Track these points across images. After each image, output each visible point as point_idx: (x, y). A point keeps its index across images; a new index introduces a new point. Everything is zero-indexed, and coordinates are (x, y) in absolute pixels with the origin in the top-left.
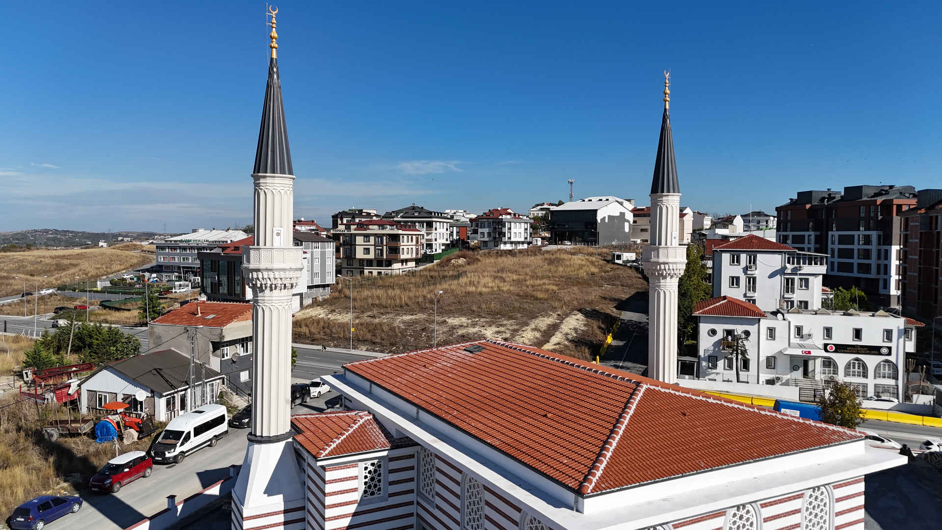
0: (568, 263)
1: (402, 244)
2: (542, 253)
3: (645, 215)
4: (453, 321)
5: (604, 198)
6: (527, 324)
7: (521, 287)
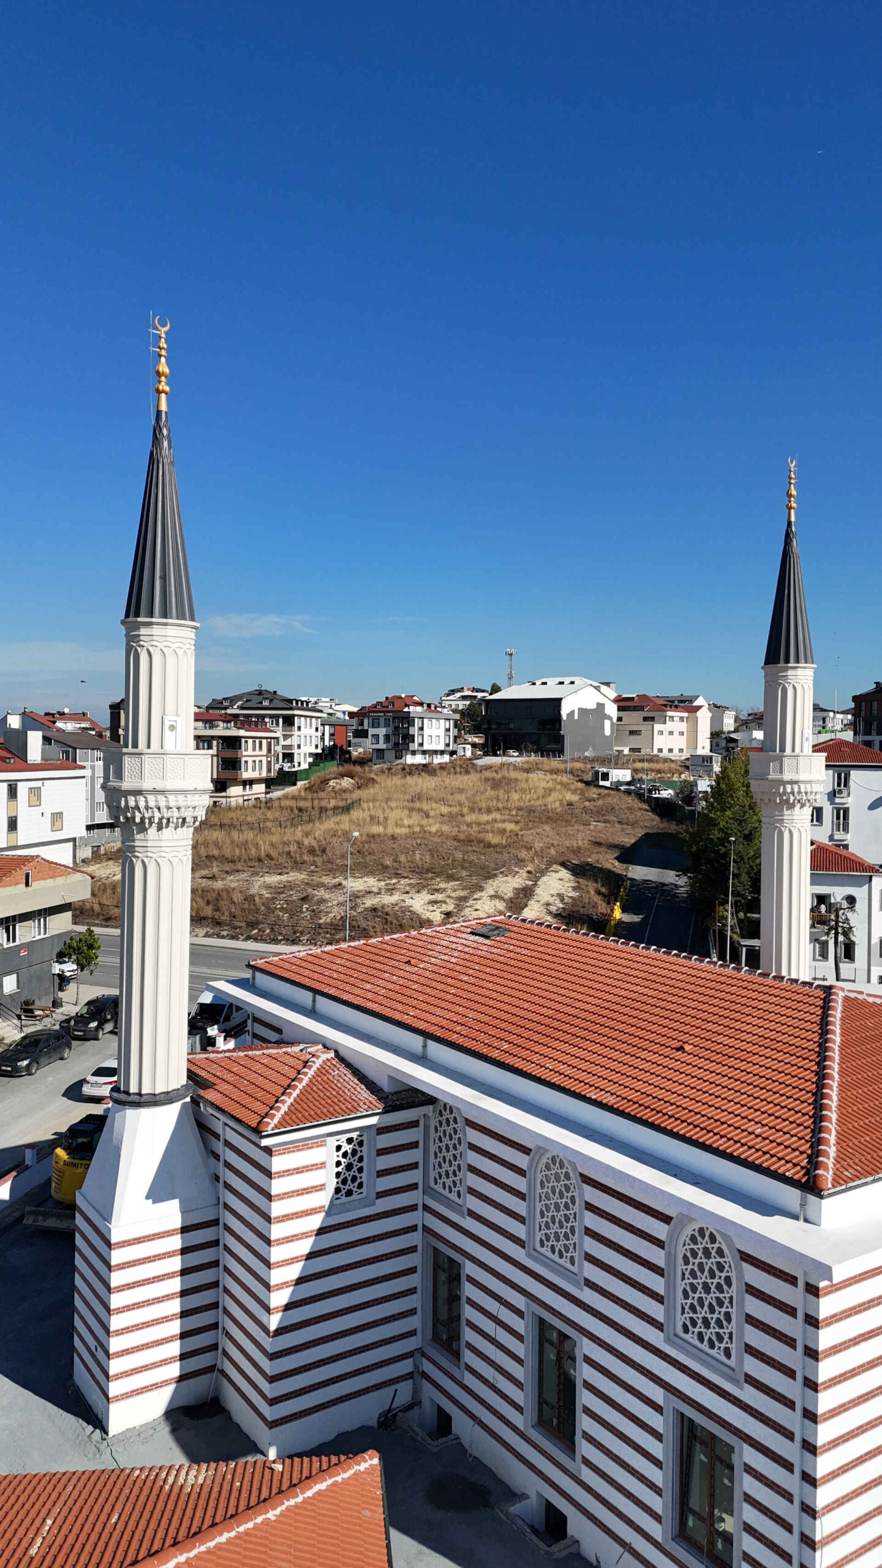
0: (524, 785)
1: (244, 753)
2: (479, 769)
3: (635, 709)
4: (353, 884)
5: (567, 680)
6: (481, 889)
7: (458, 826)
